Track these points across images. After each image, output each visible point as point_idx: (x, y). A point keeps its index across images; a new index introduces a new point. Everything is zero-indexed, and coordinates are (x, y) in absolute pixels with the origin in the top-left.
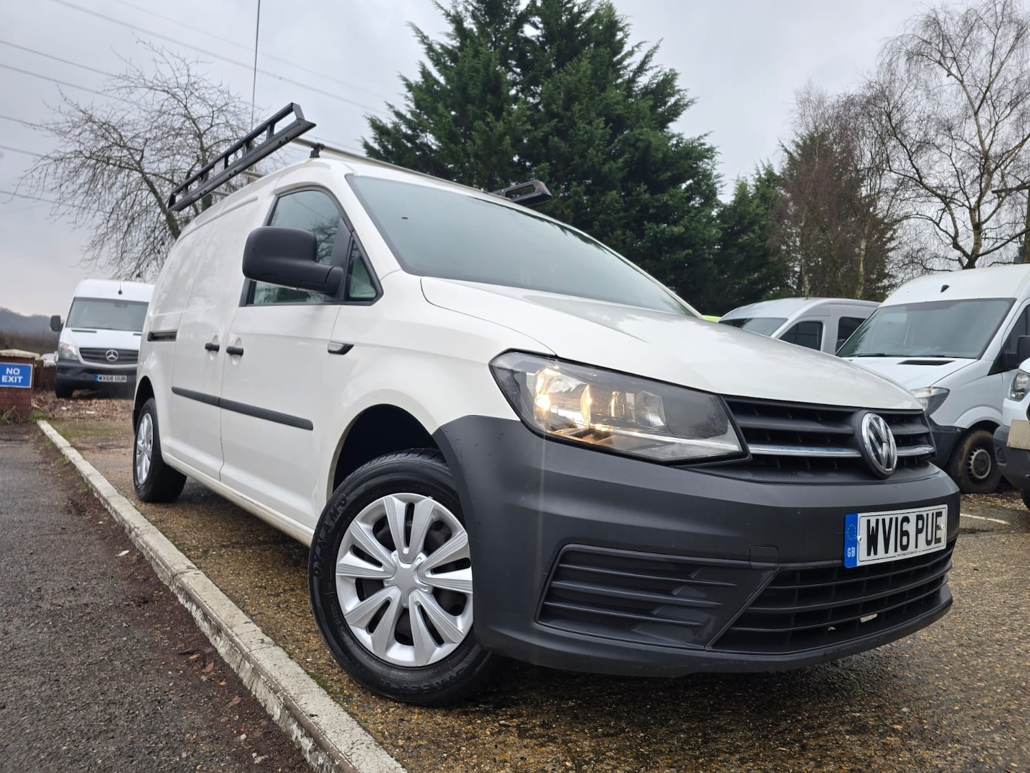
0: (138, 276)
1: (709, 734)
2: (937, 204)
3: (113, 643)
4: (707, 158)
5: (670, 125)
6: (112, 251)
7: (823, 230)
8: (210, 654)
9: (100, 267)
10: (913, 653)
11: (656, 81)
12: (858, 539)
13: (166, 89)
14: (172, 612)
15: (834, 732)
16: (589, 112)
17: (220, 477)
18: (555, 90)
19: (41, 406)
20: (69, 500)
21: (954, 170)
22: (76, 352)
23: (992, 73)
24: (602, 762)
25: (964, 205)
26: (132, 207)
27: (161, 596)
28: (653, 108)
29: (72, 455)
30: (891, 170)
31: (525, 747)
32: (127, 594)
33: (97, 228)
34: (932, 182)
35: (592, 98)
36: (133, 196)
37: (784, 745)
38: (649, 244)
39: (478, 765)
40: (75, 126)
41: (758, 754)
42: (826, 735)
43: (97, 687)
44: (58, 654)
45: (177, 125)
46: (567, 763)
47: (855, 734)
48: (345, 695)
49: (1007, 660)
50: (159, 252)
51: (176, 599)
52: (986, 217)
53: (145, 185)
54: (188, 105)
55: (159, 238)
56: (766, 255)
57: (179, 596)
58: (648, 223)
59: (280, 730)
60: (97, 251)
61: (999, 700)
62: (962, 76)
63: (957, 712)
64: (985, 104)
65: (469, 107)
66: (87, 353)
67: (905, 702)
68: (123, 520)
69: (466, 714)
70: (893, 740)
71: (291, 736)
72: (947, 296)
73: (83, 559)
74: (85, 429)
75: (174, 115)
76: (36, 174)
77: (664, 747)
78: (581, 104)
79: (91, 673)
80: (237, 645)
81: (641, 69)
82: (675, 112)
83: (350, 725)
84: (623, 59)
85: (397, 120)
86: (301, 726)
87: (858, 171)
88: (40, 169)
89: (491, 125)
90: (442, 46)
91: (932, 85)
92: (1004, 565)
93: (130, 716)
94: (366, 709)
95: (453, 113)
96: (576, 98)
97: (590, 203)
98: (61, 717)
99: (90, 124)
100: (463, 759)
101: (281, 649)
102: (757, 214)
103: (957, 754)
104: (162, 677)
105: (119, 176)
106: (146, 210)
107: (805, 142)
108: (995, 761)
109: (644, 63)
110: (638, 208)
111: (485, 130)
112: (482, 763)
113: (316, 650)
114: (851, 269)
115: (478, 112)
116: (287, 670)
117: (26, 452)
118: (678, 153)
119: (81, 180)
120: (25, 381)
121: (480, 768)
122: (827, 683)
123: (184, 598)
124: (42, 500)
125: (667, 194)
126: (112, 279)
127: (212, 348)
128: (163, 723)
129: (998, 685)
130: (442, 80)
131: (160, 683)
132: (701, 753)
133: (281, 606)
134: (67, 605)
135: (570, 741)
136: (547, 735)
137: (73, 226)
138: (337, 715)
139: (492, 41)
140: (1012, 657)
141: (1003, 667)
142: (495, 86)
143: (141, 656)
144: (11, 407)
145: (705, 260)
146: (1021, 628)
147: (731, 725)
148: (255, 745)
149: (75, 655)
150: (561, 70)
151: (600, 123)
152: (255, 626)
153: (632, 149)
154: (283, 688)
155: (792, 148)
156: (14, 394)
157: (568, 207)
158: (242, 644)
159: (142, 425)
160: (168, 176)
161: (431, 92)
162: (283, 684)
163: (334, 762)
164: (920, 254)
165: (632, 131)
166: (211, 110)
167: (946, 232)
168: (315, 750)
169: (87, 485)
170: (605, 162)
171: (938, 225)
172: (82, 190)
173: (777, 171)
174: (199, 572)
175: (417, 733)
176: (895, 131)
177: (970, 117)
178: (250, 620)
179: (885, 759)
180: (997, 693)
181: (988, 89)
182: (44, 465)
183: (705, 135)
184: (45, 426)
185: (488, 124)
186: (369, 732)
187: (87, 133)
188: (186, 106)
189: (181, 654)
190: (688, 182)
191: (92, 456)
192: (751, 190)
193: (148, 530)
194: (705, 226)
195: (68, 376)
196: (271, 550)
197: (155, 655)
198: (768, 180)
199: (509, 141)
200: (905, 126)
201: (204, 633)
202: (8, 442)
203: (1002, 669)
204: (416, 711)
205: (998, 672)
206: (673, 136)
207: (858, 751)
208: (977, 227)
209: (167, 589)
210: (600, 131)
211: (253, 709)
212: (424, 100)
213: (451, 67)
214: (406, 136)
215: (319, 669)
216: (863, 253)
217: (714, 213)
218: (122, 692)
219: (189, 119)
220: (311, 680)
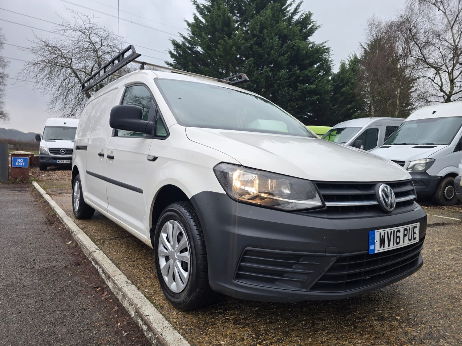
0: (73, 115)
1: (315, 322)
2: (433, 71)
3: (65, 283)
4: (326, 53)
5: (309, 38)
6: (61, 104)
7: (380, 84)
8: (105, 288)
9: (56, 112)
10: (409, 283)
11: (302, 18)
12: (376, 241)
13: (80, 30)
14: (90, 269)
15: (369, 320)
16: (271, 34)
17: (107, 210)
18: (255, 24)
19: (34, 175)
20: (46, 218)
21: (441, 55)
22: (47, 150)
23: (460, 8)
24: (268, 335)
25: (445, 71)
26: (68, 84)
27: (85, 262)
28: (301, 30)
29: (47, 197)
30: (411, 56)
31: (236, 328)
32: (71, 261)
33: (54, 94)
34: (431, 61)
35: (272, 27)
36: (68, 79)
37: (347, 326)
38: (300, 94)
39: (215, 337)
40: (42, 48)
41: (335, 330)
42: (366, 321)
43: (58, 303)
44: (42, 289)
45: (86, 46)
46: (253, 335)
47: (379, 321)
48: (161, 306)
49: (451, 285)
50: (81, 104)
51: (91, 263)
52: (456, 76)
53: (73, 74)
54: (91, 37)
55: (81, 98)
56: (354, 96)
57: (92, 262)
58: (299, 84)
59: (134, 321)
60: (54, 104)
61: (444, 305)
62: (445, 10)
63: (425, 310)
64: (456, 23)
65: (216, 33)
66: (52, 150)
67: (403, 306)
68: (69, 228)
69: (212, 314)
70: (395, 323)
71: (138, 324)
72: (435, 116)
73: (52, 245)
74: (53, 185)
75: (84, 42)
76: (25, 71)
77: (295, 328)
78: (267, 30)
79: (56, 297)
80: (116, 284)
81: (295, 12)
82: (311, 32)
83: (163, 320)
84: (287, 7)
85: (184, 40)
86: (142, 320)
87: (396, 56)
88: (27, 68)
89: (226, 41)
90: (204, 5)
91: (430, 15)
92: (455, 241)
93: (72, 316)
94: (170, 312)
95: (209, 36)
96: (266, 28)
97: (272, 76)
98: (43, 316)
99: (48, 47)
100: (209, 334)
101: (135, 286)
102: (350, 78)
103: (423, 329)
104: (85, 298)
105: (62, 71)
106: (75, 85)
107: (372, 43)
108: (439, 332)
109: (296, 9)
110: (294, 77)
111: (224, 44)
112: (217, 336)
113: (149, 286)
114: (393, 102)
115: (220, 35)
116: (137, 295)
117: (27, 196)
118: (313, 51)
119: (45, 73)
120: (25, 165)
121: (216, 338)
122: (369, 298)
123: (94, 263)
124: (35, 218)
125: (308, 70)
126: (61, 117)
127: (101, 155)
128: (86, 318)
129: (445, 297)
130: (204, 21)
131: (85, 301)
132: (311, 330)
133: (135, 266)
134: (46, 267)
135: (255, 326)
136: (246, 323)
137: (43, 94)
138: (157, 315)
139: (226, 2)
140: (453, 284)
141: (449, 289)
142: (228, 23)
143: (76, 289)
144: (20, 176)
145: (326, 100)
146: (459, 270)
147: (325, 317)
148: (124, 328)
149: (49, 289)
150: (258, 14)
151: (276, 38)
152: (124, 275)
153: (291, 50)
154: (135, 304)
155: (366, 46)
156: (21, 170)
157: (262, 78)
158: (118, 284)
159: (75, 186)
160: (83, 70)
161: (199, 27)
162: (135, 302)
163: (155, 336)
164: (425, 94)
165: (291, 41)
166: (101, 39)
167: (437, 84)
168: (148, 330)
169: (54, 211)
170: (279, 56)
171: (433, 81)
172: (46, 77)
173: (359, 57)
174: (101, 251)
175: (190, 323)
176: (413, 37)
177: (449, 29)
178: (122, 273)
179: (391, 332)
180: (444, 301)
181: (457, 16)
182: (35, 202)
183: (325, 42)
184: (35, 184)
185: (225, 41)
186: (170, 323)
187: (47, 51)
188: (89, 38)
189: (93, 288)
190: (318, 64)
191: (56, 198)
192: (347, 67)
193: (80, 232)
194: (326, 85)
195: (44, 161)
196: (132, 240)
197: (83, 288)
198: (355, 61)
199: (235, 49)
200: (418, 35)
201: (103, 279)
202: (20, 192)
203: (448, 290)
204: (191, 313)
205: (446, 292)
206: (310, 43)
207: (379, 328)
208: (452, 81)
209: (87, 259)
210: (277, 42)
211: (123, 312)
212: (196, 31)
213: (208, 15)
214: (188, 48)
215: (150, 295)
216: (398, 94)
217: (330, 78)
218: (69, 305)
219: (91, 43)
220: (147, 300)
